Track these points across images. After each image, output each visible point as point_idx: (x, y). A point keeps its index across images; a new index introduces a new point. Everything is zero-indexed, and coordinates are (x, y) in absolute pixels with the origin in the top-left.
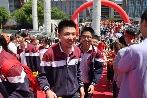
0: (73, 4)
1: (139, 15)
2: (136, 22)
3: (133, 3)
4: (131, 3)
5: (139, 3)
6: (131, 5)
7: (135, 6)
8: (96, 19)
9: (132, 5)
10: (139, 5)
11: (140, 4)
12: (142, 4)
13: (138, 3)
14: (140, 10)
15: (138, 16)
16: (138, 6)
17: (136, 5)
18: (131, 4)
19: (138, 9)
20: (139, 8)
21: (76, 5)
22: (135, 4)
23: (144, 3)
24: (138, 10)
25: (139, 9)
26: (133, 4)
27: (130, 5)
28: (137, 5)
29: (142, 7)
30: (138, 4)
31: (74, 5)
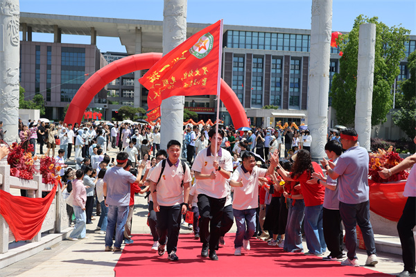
0: (48, 58)
1: (261, 100)
2: (255, 119)
3: (244, 62)
4: (238, 63)
5: (260, 66)
6: (236, 69)
7: (249, 74)
8: (174, 112)
9: (241, 69)
10: (260, 70)
11: (263, 68)
12: (268, 69)
13: (257, 64)
14: (262, 86)
15: (259, 101)
16: (257, 75)
17: (251, 70)
18: (238, 67)
19: (257, 82)
20: (259, 79)
21: (59, 58)
22: (249, 67)
23: (271, 67)
24: (257, 86)
25: (259, 84)
26: (243, 67)
27: (234, 69)
28: (253, 70)
29: (268, 76)
30: (257, 67)
31: (53, 59)
